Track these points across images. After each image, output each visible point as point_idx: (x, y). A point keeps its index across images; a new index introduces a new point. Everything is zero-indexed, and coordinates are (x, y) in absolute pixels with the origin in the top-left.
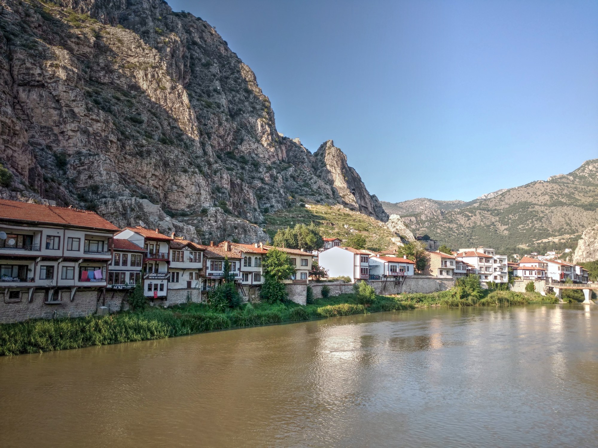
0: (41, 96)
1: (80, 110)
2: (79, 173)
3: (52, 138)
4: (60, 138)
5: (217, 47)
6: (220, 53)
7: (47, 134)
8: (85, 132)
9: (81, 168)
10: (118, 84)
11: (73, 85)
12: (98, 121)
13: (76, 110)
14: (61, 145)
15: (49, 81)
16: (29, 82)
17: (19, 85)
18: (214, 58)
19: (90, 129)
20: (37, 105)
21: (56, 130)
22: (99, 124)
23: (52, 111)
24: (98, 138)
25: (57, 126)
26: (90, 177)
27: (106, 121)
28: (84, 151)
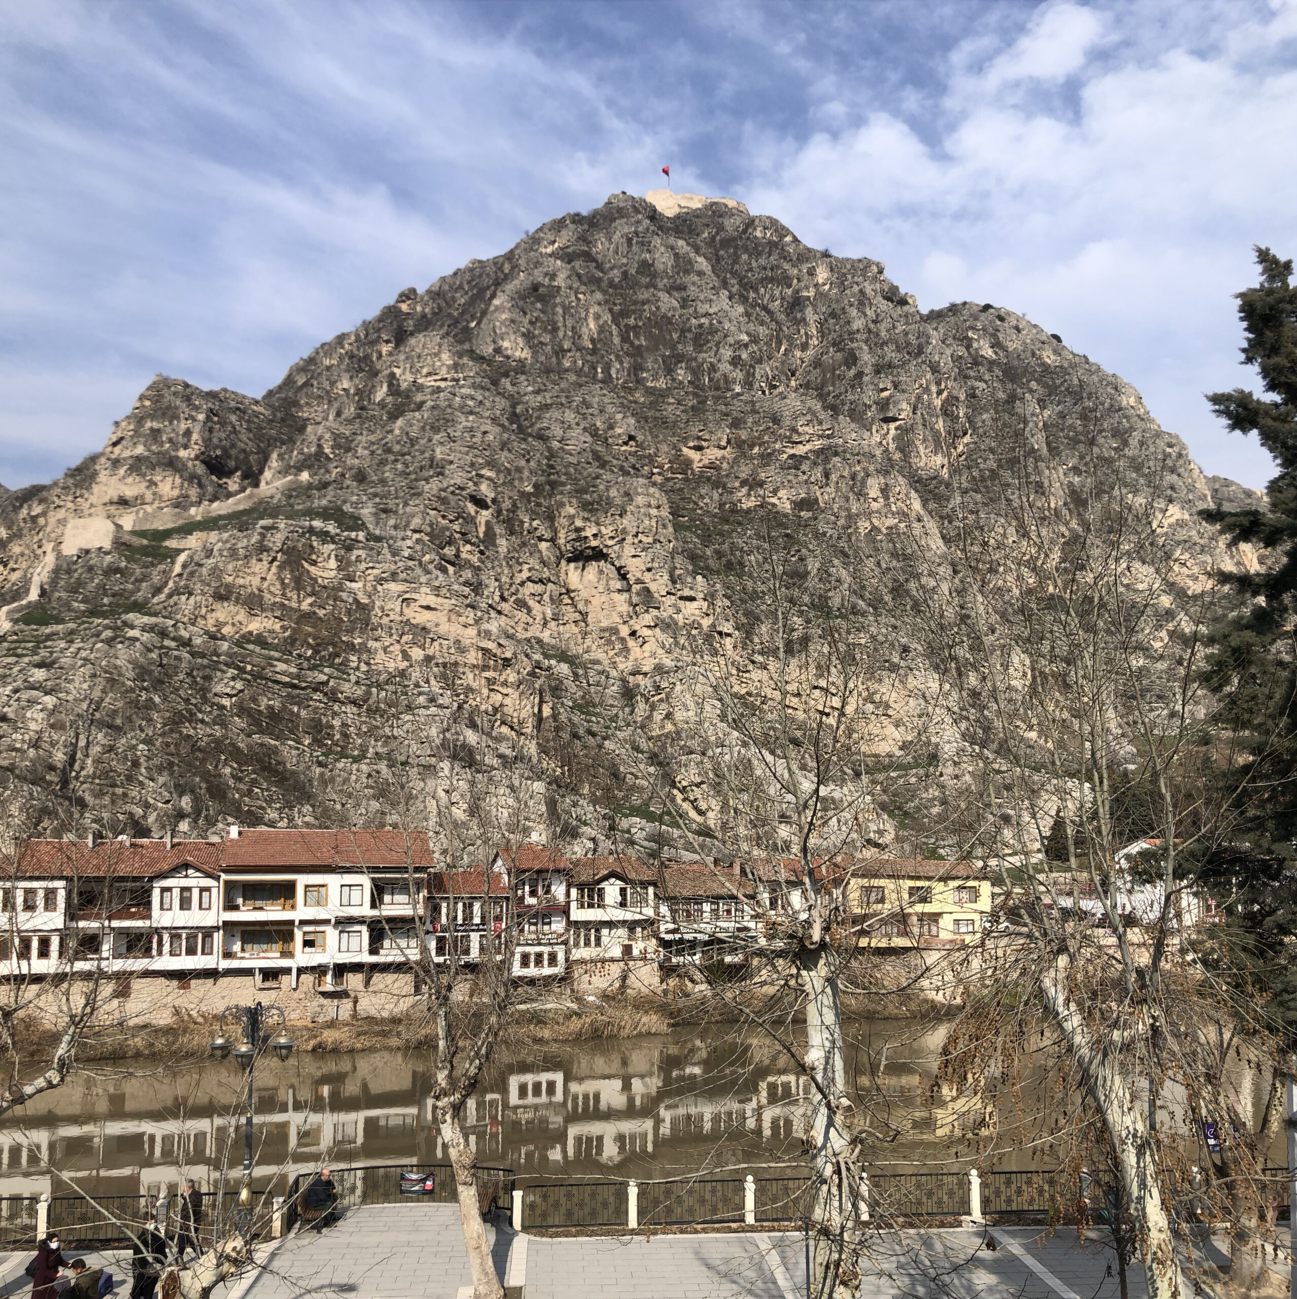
0: (601, 572)
1: (659, 585)
2: (653, 708)
3: (618, 646)
4: (631, 643)
5: (1033, 354)
6: (1044, 364)
7: (609, 642)
8: (667, 626)
9: (656, 698)
10: (774, 505)
11: (650, 540)
12: (692, 599)
13: (653, 587)
14: (631, 658)
15: (610, 543)
16: (582, 552)
17: (569, 560)
18: (1029, 381)
19: (680, 618)
20: (594, 591)
21: (624, 631)
22: (695, 604)
23: (617, 597)
24: (694, 632)
25: (625, 622)
26: (669, 716)
27: (710, 597)
28: (668, 663)
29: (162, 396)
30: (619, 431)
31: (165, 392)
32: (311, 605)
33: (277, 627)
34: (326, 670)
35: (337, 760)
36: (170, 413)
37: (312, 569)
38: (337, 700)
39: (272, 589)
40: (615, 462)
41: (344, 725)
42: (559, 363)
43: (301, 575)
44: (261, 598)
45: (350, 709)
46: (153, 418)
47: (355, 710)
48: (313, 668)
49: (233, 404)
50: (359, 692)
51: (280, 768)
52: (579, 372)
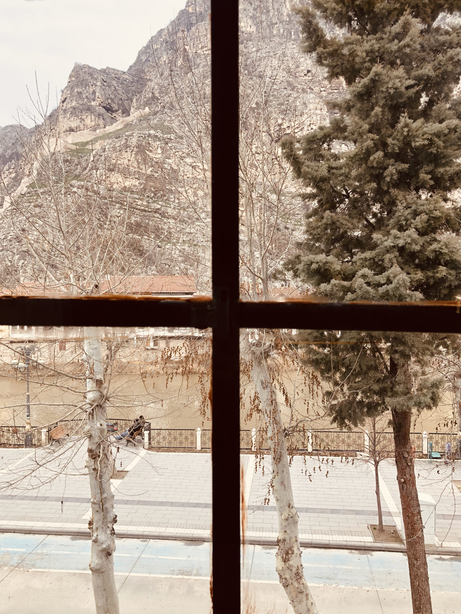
29: (79, 74)
30: (302, 68)
31: (80, 72)
32: (151, 171)
33: (137, 183)
34: (160, 203)
35: (166, 244)
36: (84, 83)
37: (150, 154)
38: (165, 217)
39: (133, 165)
40: (299, 86)
41: (169, 228)
42: (271, 32)
43: (146, 157)
44: (129, 169)
45: (172, 221)
46: (77, 86)
47: (173, 221)
48: (155, 202)
49: (113, 75)
50: (175, 213)
51: (141, 248)
52: (281, 36)
